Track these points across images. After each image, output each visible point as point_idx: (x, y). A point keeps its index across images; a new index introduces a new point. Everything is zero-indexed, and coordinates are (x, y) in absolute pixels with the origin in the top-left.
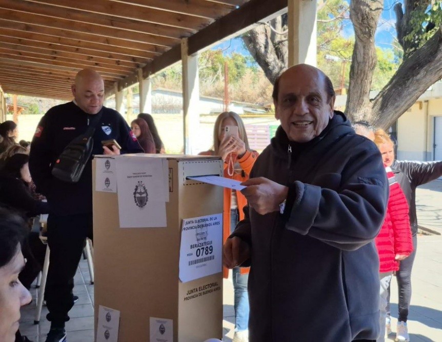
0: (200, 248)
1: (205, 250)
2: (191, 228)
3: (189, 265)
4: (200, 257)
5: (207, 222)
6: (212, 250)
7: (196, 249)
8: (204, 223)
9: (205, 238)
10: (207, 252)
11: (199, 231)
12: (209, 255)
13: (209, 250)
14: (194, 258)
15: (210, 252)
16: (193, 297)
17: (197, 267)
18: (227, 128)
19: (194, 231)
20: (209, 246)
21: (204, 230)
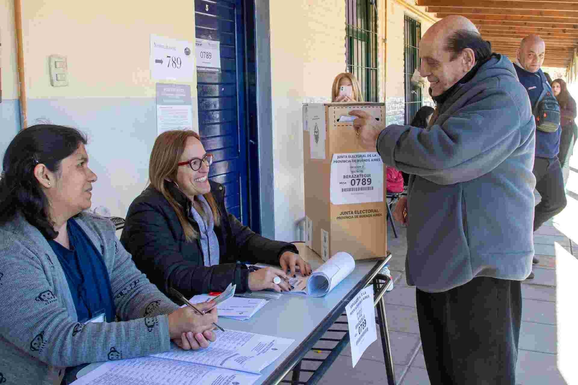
0: (355, 179)
1: (361, 181)
2: (345, 161)
3: (342, 191)
4: (356, 186)
5: (364, 158)
6: (370, 182)
7: (351, 179)
8: (360, 159)
9: (362, 171)
10: (364, 183)
11: (354, 164)
12: (366, 186)
13: (366, 181)
14: (348, 186)
15: (367, 183)
16: (347, 217)
17: (352, 194)
18: (343, 88)
19: (348, 164)
20: (367, 178)
21: (360, 164)
